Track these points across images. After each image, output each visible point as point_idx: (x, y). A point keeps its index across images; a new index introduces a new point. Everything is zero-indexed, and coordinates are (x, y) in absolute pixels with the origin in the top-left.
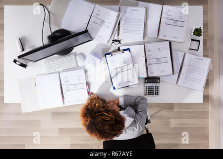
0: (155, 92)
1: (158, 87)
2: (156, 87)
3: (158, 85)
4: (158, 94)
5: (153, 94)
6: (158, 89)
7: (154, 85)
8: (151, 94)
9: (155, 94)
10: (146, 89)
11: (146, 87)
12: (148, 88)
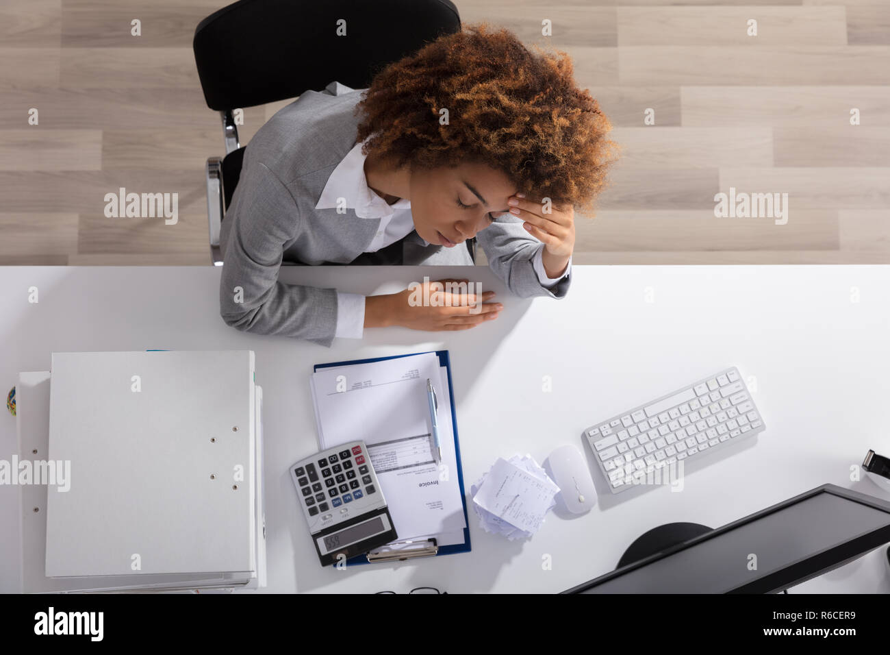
0: (314, 477)
1: (313, 512)
2: (324, 507)
3: (319, 522)
4: (299, 472)
5: (323, 463)
6: (310, 502)
7: (337, 515)
8: (333, 459)
9: (310, 467)
10: (368, 480)
11: (371, 490)
12: (362, 487)
